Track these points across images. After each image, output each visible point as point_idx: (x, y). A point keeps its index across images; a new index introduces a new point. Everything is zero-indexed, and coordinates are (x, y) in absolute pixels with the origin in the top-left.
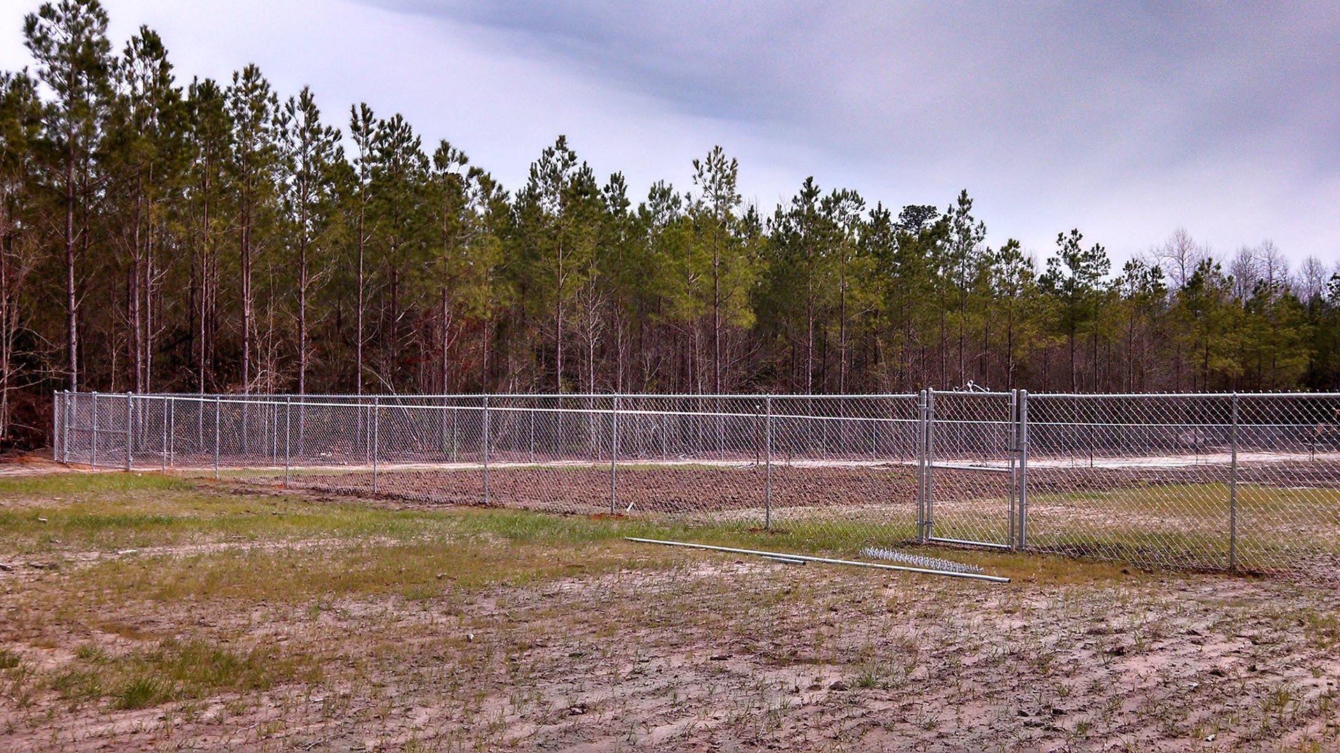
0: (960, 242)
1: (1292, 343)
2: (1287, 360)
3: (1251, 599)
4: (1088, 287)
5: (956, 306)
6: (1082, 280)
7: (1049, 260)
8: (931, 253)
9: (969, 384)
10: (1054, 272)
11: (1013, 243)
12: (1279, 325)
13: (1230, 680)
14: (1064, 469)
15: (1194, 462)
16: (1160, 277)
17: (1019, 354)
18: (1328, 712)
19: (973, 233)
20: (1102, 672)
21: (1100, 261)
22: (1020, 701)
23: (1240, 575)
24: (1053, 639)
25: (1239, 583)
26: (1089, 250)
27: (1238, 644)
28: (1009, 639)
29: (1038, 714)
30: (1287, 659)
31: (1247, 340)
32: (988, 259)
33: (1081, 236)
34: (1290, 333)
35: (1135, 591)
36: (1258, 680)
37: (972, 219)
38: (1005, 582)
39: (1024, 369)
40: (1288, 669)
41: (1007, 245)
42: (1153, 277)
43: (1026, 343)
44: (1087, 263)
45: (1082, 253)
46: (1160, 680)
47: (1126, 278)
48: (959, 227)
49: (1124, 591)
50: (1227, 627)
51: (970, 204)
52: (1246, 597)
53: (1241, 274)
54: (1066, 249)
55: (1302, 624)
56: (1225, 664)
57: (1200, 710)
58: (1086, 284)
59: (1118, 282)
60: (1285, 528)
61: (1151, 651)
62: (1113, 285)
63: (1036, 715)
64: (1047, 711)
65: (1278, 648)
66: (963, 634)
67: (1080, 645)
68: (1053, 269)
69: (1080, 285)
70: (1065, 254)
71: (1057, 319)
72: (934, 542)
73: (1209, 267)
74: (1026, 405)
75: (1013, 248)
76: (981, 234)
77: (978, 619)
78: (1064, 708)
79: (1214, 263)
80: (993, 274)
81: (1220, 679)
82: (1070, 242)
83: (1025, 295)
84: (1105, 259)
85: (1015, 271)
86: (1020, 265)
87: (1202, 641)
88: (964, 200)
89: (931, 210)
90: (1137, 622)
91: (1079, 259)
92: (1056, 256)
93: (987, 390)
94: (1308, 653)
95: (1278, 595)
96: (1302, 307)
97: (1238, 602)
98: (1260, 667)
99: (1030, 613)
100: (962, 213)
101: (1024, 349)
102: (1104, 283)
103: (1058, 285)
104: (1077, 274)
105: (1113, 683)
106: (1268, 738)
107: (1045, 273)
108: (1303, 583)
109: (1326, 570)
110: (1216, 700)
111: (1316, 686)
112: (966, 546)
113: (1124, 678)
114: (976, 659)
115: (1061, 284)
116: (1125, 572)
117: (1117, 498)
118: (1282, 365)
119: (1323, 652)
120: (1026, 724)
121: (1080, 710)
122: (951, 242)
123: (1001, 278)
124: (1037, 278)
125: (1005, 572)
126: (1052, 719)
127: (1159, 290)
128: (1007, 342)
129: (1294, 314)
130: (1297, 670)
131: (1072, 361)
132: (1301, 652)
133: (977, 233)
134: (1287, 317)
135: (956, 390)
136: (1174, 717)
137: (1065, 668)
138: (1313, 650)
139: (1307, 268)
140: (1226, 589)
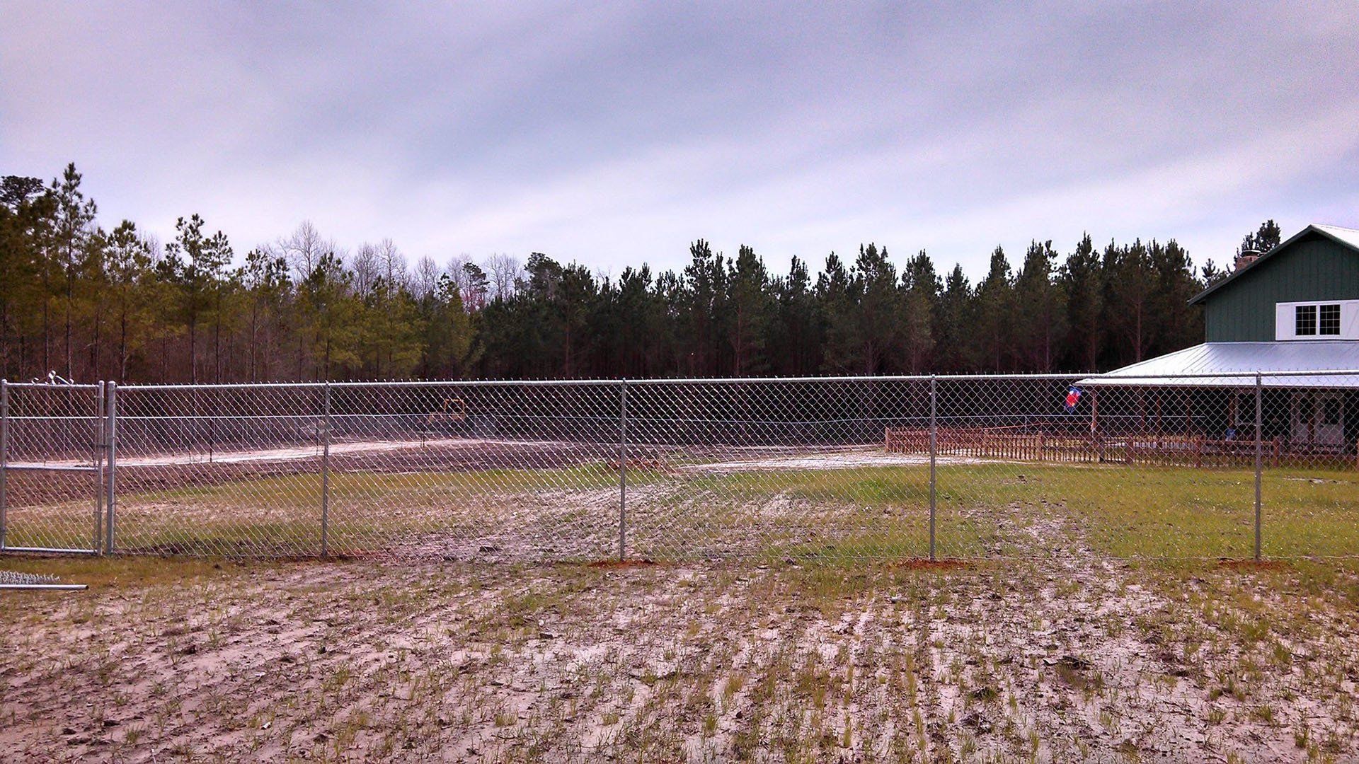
0: (66, 220)
1: (407, 337)
2: (402, 353)
3: (338, 583)
4: (209, 276)
5: (65, 290)
6: (204, 269)
7: (168, 245)
8: (33, 230)
9: (50, 375)
10: (173, 258)
11: (127, 226)
12: (396, 319)
13: (297, 665)
14: (180, 465)
15: (314, 453)
16: (284, 269)
17: (135, 344)
18: (383, 684)
19: (82, 212)
20: (169, 674)
21: (223, 248)
22: (70, 718)
23: (331, 560)
24: (123, 646)
25: (329, 568)
26: (211, 237)
27: (315, 628)
28: (73, 652)
29: (87, 729)
30: (356, 638)
31: (365, 333)
32: (99, 241)
33: (202, 222)
34: (405, 327)
35: (224, 585)
36: (325, 662)
37: (80, 196)
38: (82, 589)
39: (142, 360)
40: (355, 646)
41: (121, 226)
42: (278, 268)
43: (142, 332)
44: (209, 251)
45: (204, 240)
46: (228, 674)
47: (249, 268)
48: (67, 204)
49: (212, 587)
50: (306, 615)
51: (79, 179)
52: (333, 581)
53: (363, 270)
54: (186, 235)
55: (377, 603)
56: (295, 650)
57: (262, 699)
58: (207, 273)
59: (241, 272)
60: (382, 512)
61: (225, 645)
62: (235, 275)
63: (85, 731)
64: (98, 724)
65: (351, 627)
66: (18, 653)
67: (152, 648)
68: (171, 256)
69: (201, 274)
70: (185, 239)
71: (176, 308)
72: (8, 553)
73: (330, 261)
74: (114, 398)
75: (128, 231)
76: (91, 213)
77: (39, 633)
78: (118, 719)
79: (335, 257)
80: (106, 257)
81: (290, 665)
82: (191, 227)
83: (143, 281)
84: (227, 247)
85: (130, 255)
86: (136, 249)
87: (279, 630)
88: (71, 174)
89: (36, 183)
90: (218, 618)
91: (200, 246)
92: (175, 242)
93: (70, 382)
94: (378, 628)
95: (362, 577)
96: (415, 303)
97: (324, 587)
98: (330, 648)
99: (102, 619)
100: (66, 188)
101: (139, 340)
102: (226, 273)
103: (179, 273)
104: (198, 262)
105: (177, 683)
106: (322, 717)
107: (164, 259)
108: (388, 563)
109: (410, 549)
110: (279, 687)
111: (377, 660)
112: (46, 555)
113: (191, 677)
114: (27, 679)
115: (181, 271)
116: (217, 567)
117: (228, 491)
118: (398, 358)
119: (391, 626)
120: (70, 743)
121: (136, 718)
122: (56, 219)
123: (114, 261)
124: (154, 264)
125: (84, 578)
126: (103, 731)
127: (285, 283)
128: (121, 332)
129: (408, 309)
130: (363, 646)
131: (192, 352)
132: (370, 629)
133: (87, 211)
134: (403, 312)
135: (35, 381)
136: (234, 711)
137: (128, 675)
138: (383, 626)
139: (422, 267)
140: (315, 574)
